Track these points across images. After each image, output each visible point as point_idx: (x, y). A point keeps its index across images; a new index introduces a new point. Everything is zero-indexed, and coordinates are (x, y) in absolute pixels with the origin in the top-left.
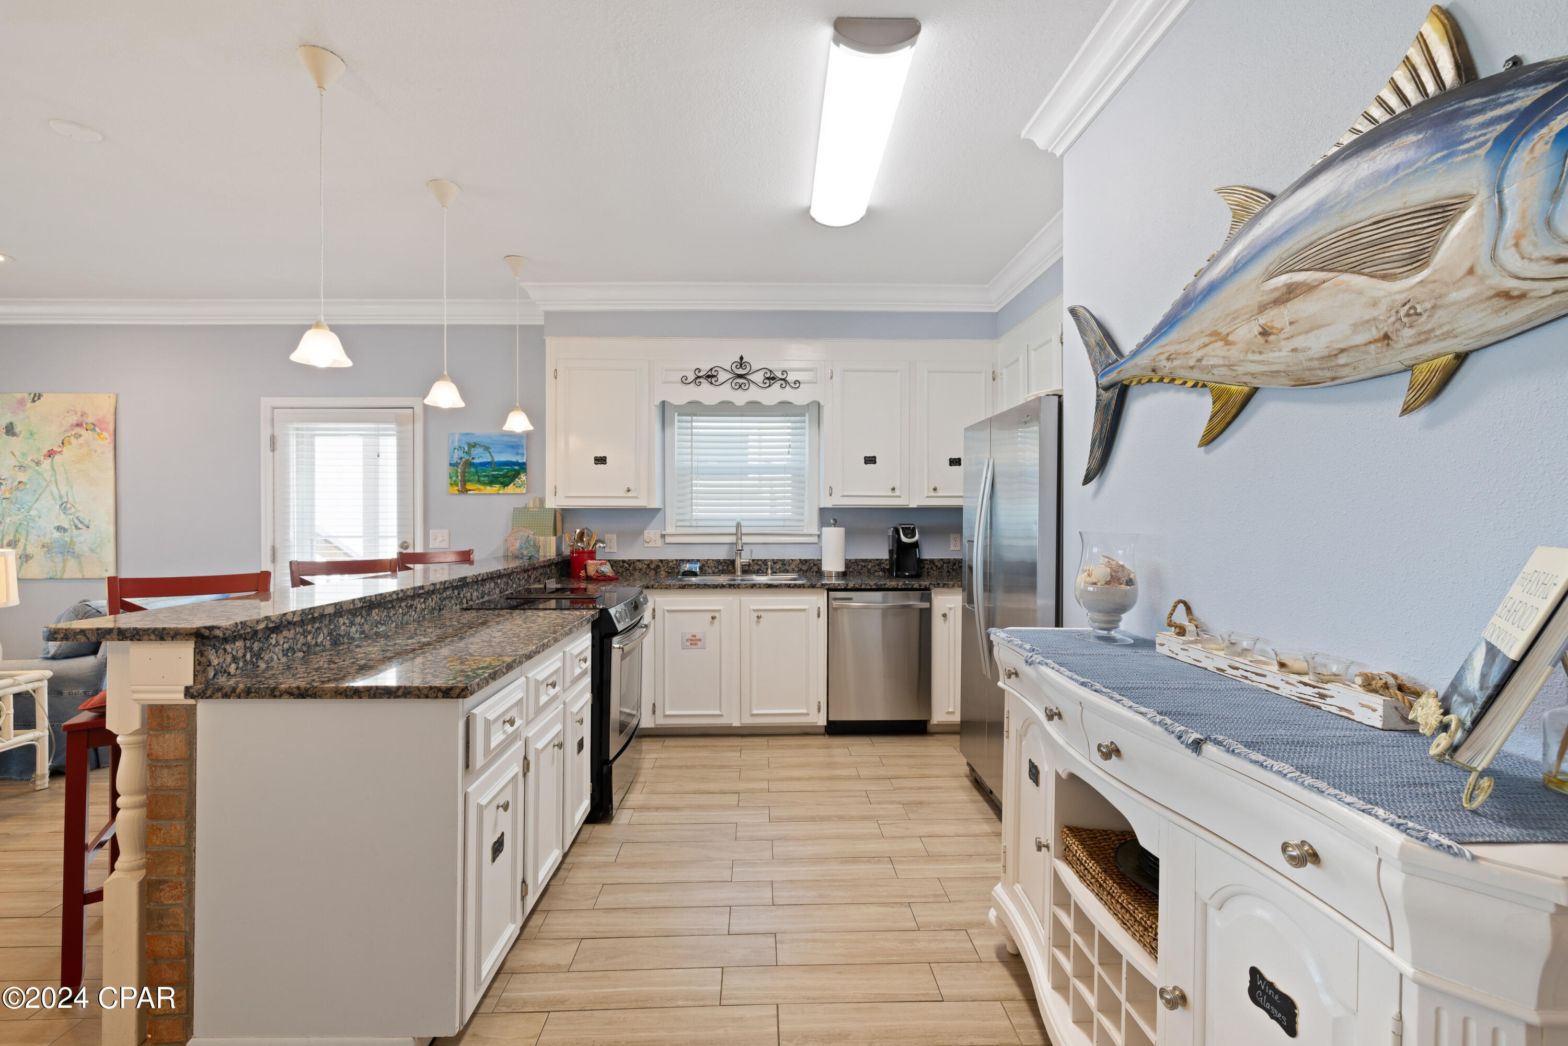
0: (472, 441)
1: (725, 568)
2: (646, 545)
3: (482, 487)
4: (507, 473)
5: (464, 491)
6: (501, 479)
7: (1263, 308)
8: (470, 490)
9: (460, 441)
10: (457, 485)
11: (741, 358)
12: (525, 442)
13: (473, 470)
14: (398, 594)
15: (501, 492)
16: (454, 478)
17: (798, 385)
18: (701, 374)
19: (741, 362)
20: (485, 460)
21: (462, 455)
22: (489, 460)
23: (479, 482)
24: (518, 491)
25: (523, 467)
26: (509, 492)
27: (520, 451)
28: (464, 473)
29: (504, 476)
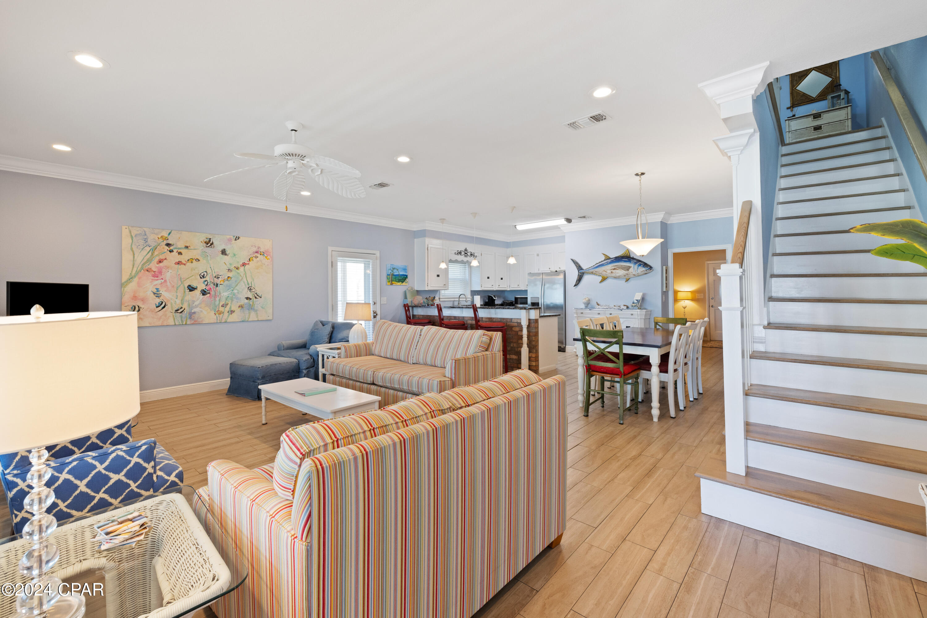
0: (394, 267)
3: (396, 283)
5: (392, 284)
6: (402, 280)
7: (611, 270)
9: (390, 267)
10: (390, 282)
11: (465, 248)
12: (407, 268)
13: (394, 277)
15: (401, 284)
16: (389, 280)
18: (458, 252)
19: (466, 250)
20: (397, 274)
21: (391, 272)
22: (398, 274)
23: (396, 281)
24: (406, 284)
25: (407, 276)
26: (403, 285)
27: (406, 271)
28: (392, 278)
29: (402, 279)
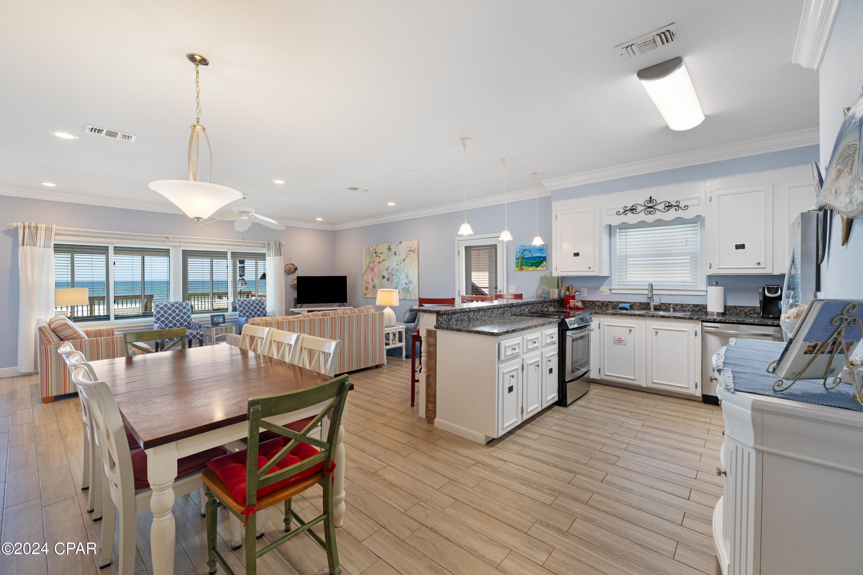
0: (524, 248)
1: (645, 307)
2: (601, 294)
3: (528, 268)
4: (538, 261)
5: (521, 269)
6: (536, 264)
8: (523, 269)
9: (520, 249)
10: (519, 267)
11: (651, 198)
12: (545, 248)
13: (525, 260)
14: (488, 307)
15: (536, 269)
16: (518, 264)
17: (687, 208)
18: (627, 209)
19: (651, 200)
20: (529, 256)
21: (520, 254)
22: (531, 256)
23: (527, 265)
24: (542, 269)
25: (544, 258)
26: (539, 269)
27: (543, 252)
28: (521, 262)
29: (537, 263)
